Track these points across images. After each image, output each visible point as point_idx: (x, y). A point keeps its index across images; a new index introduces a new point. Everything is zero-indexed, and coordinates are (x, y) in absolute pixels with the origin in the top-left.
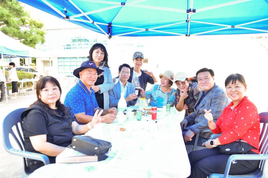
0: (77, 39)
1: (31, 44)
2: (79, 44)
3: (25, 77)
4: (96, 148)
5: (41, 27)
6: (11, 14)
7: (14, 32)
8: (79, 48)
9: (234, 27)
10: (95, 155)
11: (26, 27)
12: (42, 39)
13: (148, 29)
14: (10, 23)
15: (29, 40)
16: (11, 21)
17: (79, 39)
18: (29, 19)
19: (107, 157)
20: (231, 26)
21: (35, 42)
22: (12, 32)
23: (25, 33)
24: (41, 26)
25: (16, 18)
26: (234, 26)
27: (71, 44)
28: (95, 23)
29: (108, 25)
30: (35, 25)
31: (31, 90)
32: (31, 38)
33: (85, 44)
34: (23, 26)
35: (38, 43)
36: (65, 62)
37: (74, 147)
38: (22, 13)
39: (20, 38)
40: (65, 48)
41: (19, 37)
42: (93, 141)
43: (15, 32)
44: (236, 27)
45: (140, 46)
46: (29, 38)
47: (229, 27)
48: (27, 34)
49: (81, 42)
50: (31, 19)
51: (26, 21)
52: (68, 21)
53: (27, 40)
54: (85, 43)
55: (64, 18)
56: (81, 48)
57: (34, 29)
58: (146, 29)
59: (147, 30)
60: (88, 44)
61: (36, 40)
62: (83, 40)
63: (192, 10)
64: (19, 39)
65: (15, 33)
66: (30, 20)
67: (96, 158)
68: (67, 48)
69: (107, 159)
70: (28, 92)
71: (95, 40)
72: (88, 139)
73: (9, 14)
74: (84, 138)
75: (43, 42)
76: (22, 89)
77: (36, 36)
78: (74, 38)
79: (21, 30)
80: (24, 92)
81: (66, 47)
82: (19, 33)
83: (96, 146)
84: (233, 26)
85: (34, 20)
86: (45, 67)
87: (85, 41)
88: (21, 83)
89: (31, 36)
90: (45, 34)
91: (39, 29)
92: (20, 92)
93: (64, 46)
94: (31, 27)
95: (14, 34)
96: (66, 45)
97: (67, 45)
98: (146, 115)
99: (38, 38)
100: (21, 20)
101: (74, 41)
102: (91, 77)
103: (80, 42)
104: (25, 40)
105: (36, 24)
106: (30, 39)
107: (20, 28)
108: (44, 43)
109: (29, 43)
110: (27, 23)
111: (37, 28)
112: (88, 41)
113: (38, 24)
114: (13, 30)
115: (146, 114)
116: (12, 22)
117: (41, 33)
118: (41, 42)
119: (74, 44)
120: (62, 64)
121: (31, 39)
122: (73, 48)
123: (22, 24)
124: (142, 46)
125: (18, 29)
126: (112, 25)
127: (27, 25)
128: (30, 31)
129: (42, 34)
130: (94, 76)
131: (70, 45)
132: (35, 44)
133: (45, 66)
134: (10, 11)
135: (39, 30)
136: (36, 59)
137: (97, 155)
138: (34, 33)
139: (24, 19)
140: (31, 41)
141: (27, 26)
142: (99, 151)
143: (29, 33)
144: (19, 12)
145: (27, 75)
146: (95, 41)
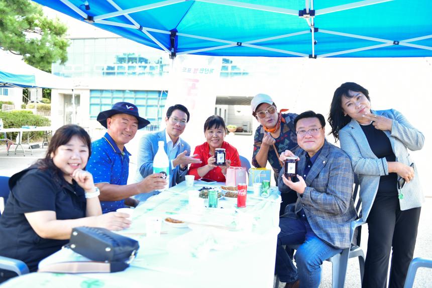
0: (126, 57)
1: (41, 64)
2: (129, 67)
3: (29, 123)
4: (108, 249)
5: (62, 34)
6: (7, 9)
7: (12, 41)
8: (129, 74)
9: (398, 44)
10: (106, 261)
11: (34, 32)
12: (62, 55)
13: (241, 43)
14: (6, 24)
15: (37, 55)
16: (8, 21)
17: (130, 56)
18: (41, 18)
19: (127, 266)
20: (393, 42)
21: (49, 60)
22: (9, 41)
23: (32, 43)
24: (61, 32)
25: (16, 17)
26: (398, 42)
27: (116, 66)
28: (145, 30)
29: (170, 33)
30: (50, 29)
31: (37, 146)
32: (42, 52)
33: (140, 67)
34: (30, 31)
35: (54, 62)
36: (102, 97)
37: (73, 246)
38: (28, 8)
39: (23, 52)
40: (104, 73)
41: (20, 50)
42: (105, 236)
43: (14, 41)
44: (402, 43)
45: (240, 73)
46: (39, 52)
47: (390, 43)
48: (36, 46)
49: (133, 63)
50: (45, 19)
51: (35, 23)
52: (92, 24)
53: (34, 56)
54: (140, 64)
55: (84, 19)
56: (134, 73)
57: (49, 37)
58: (238, 43)
59: (239, 45)
60: (145, 67)
61: (51, 57)
62: (138, 59)
63: (308, 12)
64: (21, 54)
65: (13, 43)
66: (43, 20)
67: (106, 266)
68: (108, 74)
69: (128, 270)
70: (31, 150)
71: (158, 61)
72: (98, 233)
73: (5, 8)
74: (91, 231)
75: (64, 60)
76: (20, 144)
77: (51, 49)
78: (122, 56)
79: (26, 37)
80: (24, 150)
81: (105, 71)
82: (21, 43)
83: (107, 246)
84: (396, 43)
85: (49, 20)
86: (66, 106)
87: (141, 62)
88: (20, 132)
89: (42, 49)
90: (69, 46)
91: (58, 38)
92: (17, 149)
93: (103, 69)
94: (43, 33)
95: (12, 45)
96: (105, 68)
97: (109, 68)
98: (224, 199)
99: (54, 53)
100: (27, 19)
101: (121, 60)
102: (125, 129)
103: (131, 62)
104: (32, 57)
105: (53, 28)
106: (40, 54)
107: (24, 35)
108: (65, 63)
109: (39, 62)
110: (36, 25)
111: (55, 35)
112: (146, 61)
113: (55, 28)
114: (9, 37)
115: (222, 197)
116: (9, 24)
117: (61, 44)
118: (60, 61)
119: (121, 67)
120: (97, 101)
121: (43, 55)
122: (118, 73)
123: (29, 27)
124: (244, 74)
125: (20, 35)
126: (177, 34)
127: (36, 28)
128: (41, 41)
129: (63, 46)
130: (130, 128)
131: (113, 68)
132: (49, 63)
133: (66, 104)
134: (6, 3)
135: (56, 39)
136: (51, 90)
137: (110, 261)
138: (48, 44)
139: (32, 18)
140: (42, 58)
141: (36, 31)
142: (112, 255)
143: (39, 44)
144: (21, 6)
145: (31, 118)
146: (160, 62)
